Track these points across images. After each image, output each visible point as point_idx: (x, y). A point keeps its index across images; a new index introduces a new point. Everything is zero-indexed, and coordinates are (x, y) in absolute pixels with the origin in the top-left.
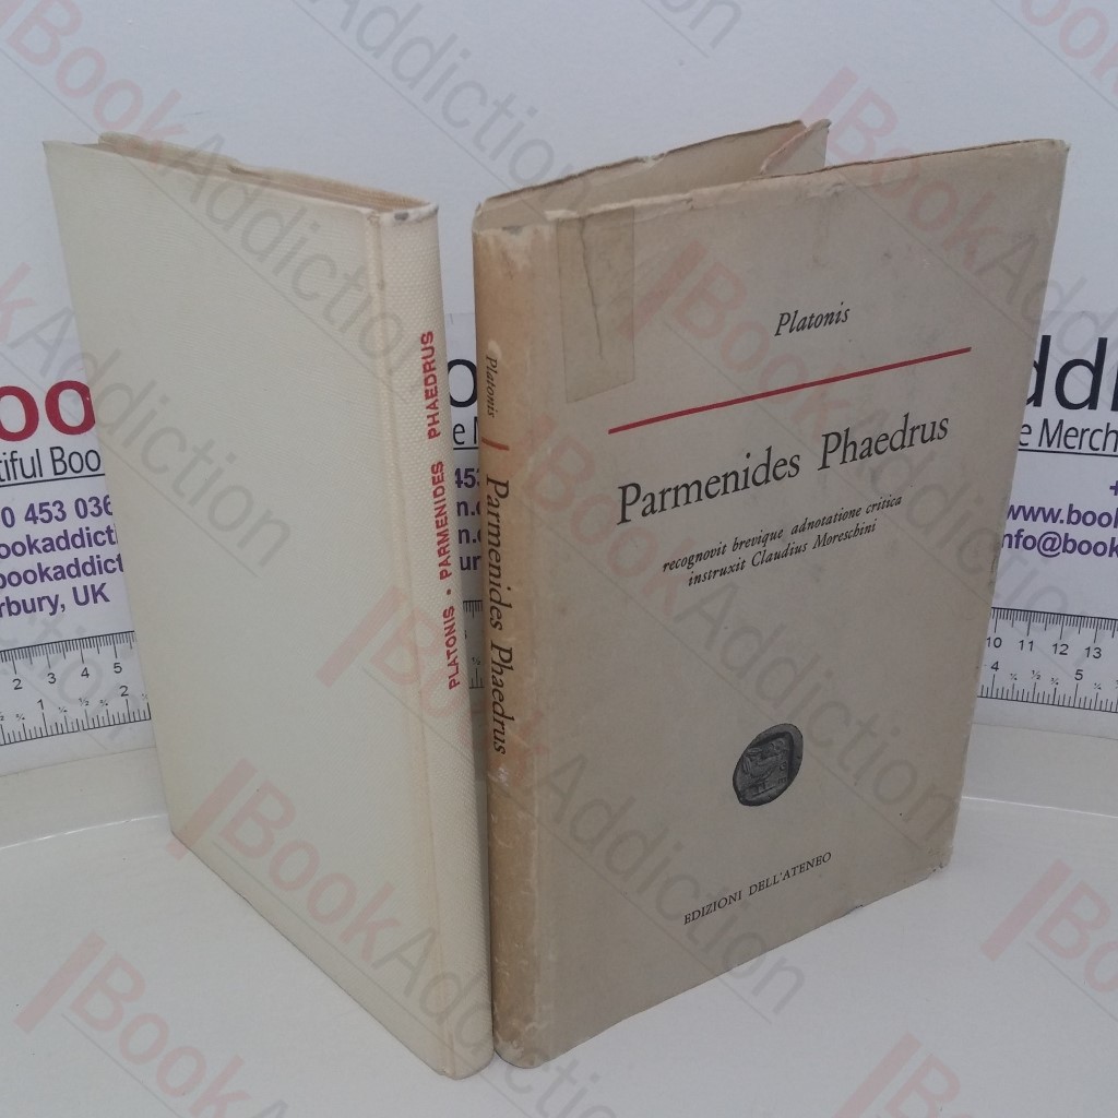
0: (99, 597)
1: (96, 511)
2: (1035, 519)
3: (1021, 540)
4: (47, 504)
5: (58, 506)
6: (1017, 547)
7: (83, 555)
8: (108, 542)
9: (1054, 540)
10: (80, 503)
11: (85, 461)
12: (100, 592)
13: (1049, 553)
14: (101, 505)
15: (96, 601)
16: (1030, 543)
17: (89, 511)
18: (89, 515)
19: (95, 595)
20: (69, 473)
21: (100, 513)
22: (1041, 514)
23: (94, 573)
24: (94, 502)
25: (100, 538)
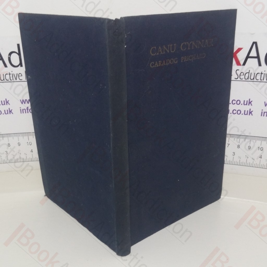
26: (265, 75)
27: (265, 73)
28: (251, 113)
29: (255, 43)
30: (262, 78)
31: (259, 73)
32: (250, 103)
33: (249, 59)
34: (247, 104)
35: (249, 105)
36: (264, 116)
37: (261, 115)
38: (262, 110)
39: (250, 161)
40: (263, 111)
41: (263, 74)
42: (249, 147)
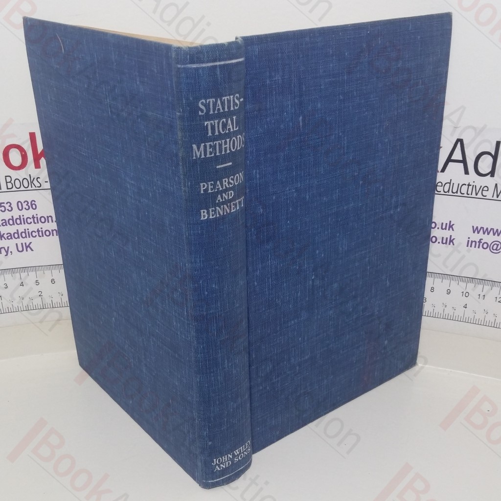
0: (28, 249)
1: (27, 208)
2: (488, 234)
3: (481, 244)
4: (4, 203)
5: (9, 204)
6: (479, 247)
7: (21, 228)
8: (33, 222)
9: (498, 245)
10: (20, 204)
11: (22, 183)
12: (29, 246)
13: (495, 251)
14: (30, 204)
15: (27, 251)
16: (485, 246)
17: (24, 208)
18: (24, 209)
19: (27, 247)
20: (14, 189)
21: (29, 208)
22: (492, 231)
23: (26, 237)
24: (26, 203)
25: (29, 221)
26: (474, 187)
27: (474, 184)
28: (451, 241)
29: (460, 141)
30: (470, 192)
31: (465, 185)
32: (451, 226)
33: (450, 164)
34: (445, 229)
35: (449, 230)
36: (471, 246)
37: (467, 246)
38: (469, 238)
39: (449, 311)
40: (470, 240)
41: (472, 186)
42: (449, 291)
